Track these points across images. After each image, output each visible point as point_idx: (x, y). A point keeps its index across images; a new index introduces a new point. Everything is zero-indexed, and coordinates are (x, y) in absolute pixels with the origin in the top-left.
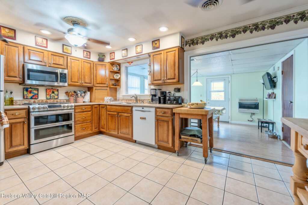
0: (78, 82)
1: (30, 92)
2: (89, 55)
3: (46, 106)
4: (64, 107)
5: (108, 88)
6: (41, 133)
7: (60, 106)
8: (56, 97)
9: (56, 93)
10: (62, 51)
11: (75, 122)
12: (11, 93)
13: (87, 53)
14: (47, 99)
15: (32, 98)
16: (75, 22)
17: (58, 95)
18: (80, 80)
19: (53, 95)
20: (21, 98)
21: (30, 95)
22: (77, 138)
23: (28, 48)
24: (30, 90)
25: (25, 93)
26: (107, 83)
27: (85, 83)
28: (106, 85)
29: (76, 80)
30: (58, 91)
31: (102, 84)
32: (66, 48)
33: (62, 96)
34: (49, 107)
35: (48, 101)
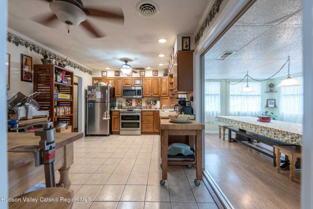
0: (149, 95)
1: (129, 102)
2: (157, 73)
3: (126, 110)
4: (135, 111)
5: (169, 98)
6: (125, 125)
7: (133, 111)
8: (141, 105)
9: (141, 102)
10: (139, 75)
11: (142, 121)
12: (122, 102)
13: (155, 73)
14: (136, 106)
15: (129, 105)
16: (126, 61)
17: (141, 104)
18: (151, 93)
19: (139, 103)
20: (125, 106)
21: (129, 104)
22: (143, 133)
23: (125, 78)
24: (128, 101)
25: (127, 102)
26: (168, 93)
27: (154, 94)
28: (167, 95)
29: (148, 93)
30: (141, 101)
31: (165, 94)
32: (142, 73)
33: (144, 104)
34: (128, 111)
35: (137, 107)
